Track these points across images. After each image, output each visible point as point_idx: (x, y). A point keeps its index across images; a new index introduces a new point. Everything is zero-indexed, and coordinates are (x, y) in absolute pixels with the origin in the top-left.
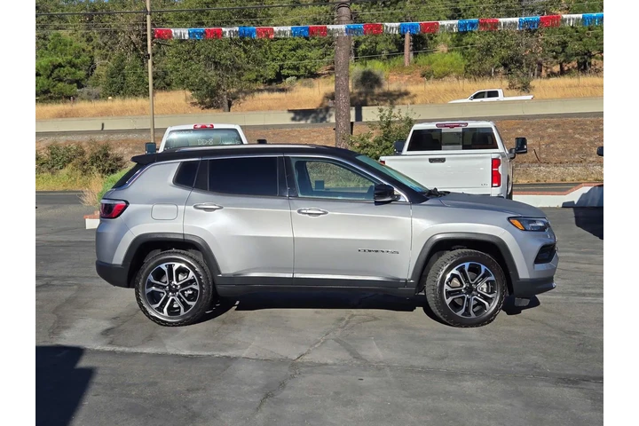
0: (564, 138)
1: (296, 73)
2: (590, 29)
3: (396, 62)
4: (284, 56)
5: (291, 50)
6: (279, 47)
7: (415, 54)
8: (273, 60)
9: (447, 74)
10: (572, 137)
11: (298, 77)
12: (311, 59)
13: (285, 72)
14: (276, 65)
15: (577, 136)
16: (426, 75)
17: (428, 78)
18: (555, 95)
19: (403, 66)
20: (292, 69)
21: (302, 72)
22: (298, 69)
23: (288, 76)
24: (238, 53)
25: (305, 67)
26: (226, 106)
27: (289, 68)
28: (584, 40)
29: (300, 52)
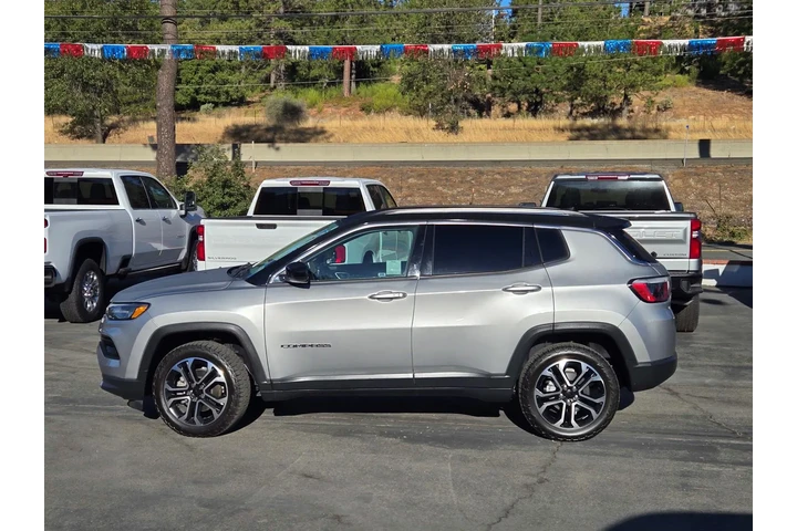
0: (425, 189)
1: (216, 100)
2: (539, 64)
3: (333, 91)
4: (201, 78)
5: (209, 72)
6: (194, 68)
7: (357, 83)
8: (188, 83)
9: (389, 109)
10: (434, 190)
11: (216, 105)
12: (232, 83)
13: (201, 97)
14: (191, 88)
15: (440, 188)
16: (366, 109)
17: (368, 112)
18: (485, 138)
19: (342, 97)
20: (211, 94)
21: (223, 98)
22: (218, 95)
23: (204, 103)
24: (112, 72)
25: (227, 92)
26: (100, 136)
27: (206, 94)
28: (533, 76)
29: (219, 75)
